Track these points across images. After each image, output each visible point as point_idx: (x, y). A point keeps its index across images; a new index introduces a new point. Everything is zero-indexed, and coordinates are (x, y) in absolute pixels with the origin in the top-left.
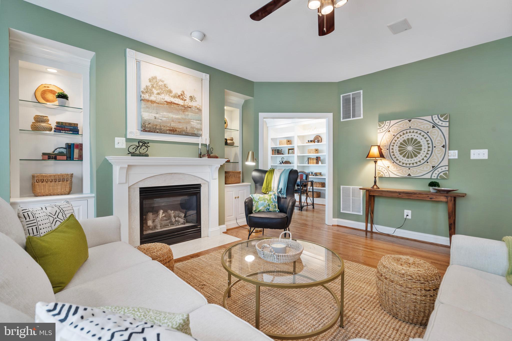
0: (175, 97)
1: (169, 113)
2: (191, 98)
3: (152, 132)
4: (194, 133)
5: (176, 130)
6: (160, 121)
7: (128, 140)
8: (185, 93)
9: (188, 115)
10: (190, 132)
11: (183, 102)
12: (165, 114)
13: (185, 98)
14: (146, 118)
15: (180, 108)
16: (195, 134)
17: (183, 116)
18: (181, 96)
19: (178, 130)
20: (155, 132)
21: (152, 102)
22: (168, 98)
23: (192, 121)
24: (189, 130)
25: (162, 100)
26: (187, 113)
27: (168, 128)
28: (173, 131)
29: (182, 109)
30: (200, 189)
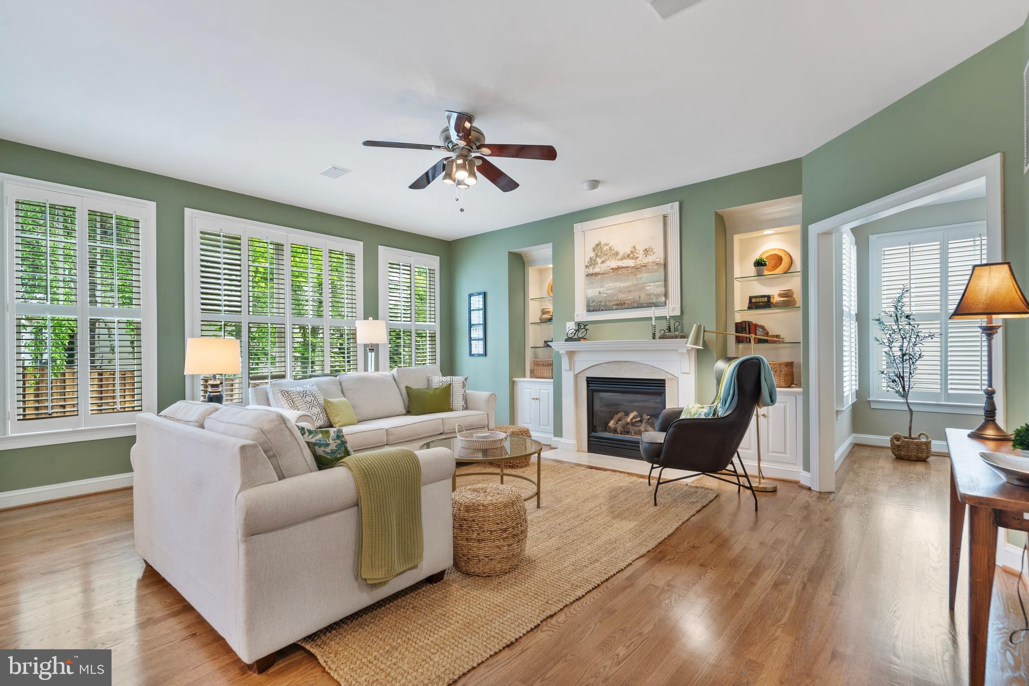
0: (623, 258)
1: (616, 282)
2: (646, 251)
3: (596, 311)
4: (651, 301)
5: (624, 303)
6: (605, 295)
7: (576, 322)
8: (637, 248)
9: (641, 278)
11: (634, 261)
13: (637, 255)
14: (589, 296)
16: (653, 303)
17: (635, 282)
18: (632, 254)
19: (627, 302)
20: (599, 311)
21: (596, 274)
22: (614, 264)
23: (647, 285)
24: (644, 299)
25: (607, 269)
26: (639, 276)
27: (614, 303)
28: (621, 305)
29: (632, 273)
30: (665, 387)
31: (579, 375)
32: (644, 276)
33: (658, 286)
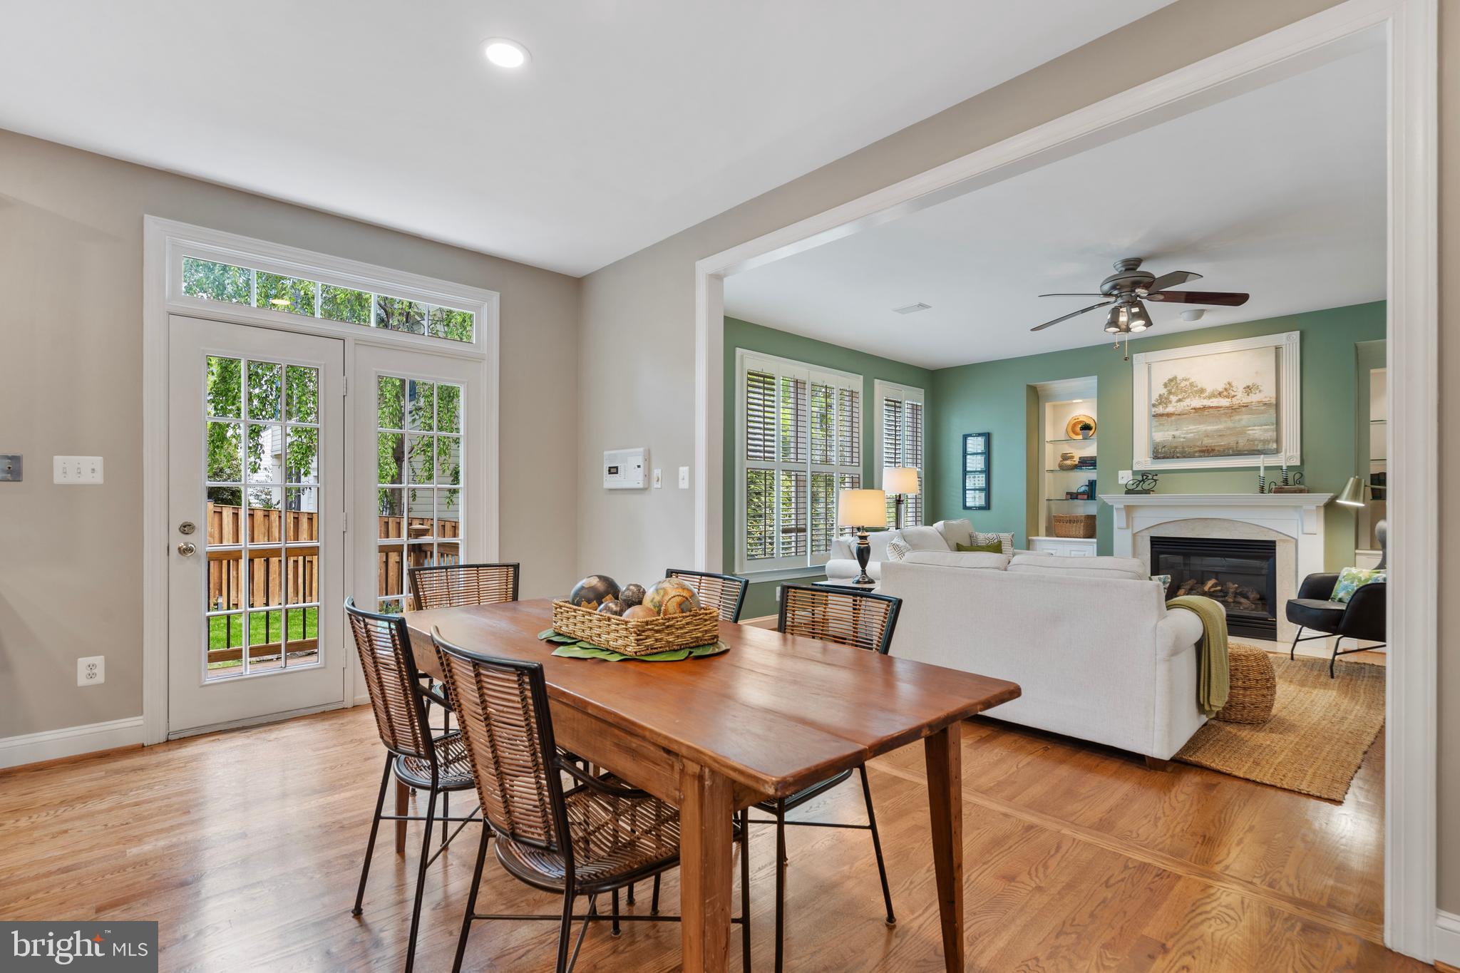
0: (1212, 396)
1: (1200, 424)
2: (1248, 390)
3: (1168, 458)
4: (1255, 448)
5: (1213, 450)
6: (1182, 440)
7: (1135, 473)
8: (1235, 384)
9: (1240, 420)
10: (1245, 448)
11: (1230, 400)
12: (1191, 427)
13: (1233, 393)
14: (1158, 440)
15: (1222, 412)
17: (1230, 424)
18: (1226, 392)
19: (1217, 449)
20: (1173, 458)
21: (1169, 415)
22: (1197, 402)
23: (1250, 428)
24: (1242, 443)
25: (1187, 408)
26: (1237, 418)
27: (1197, 449)
28: (1207, 452)
29: (1225, 414)
30: (1275, 549)
31: (1140, 534)
32: (1245, 419)
33: (1266, 431)
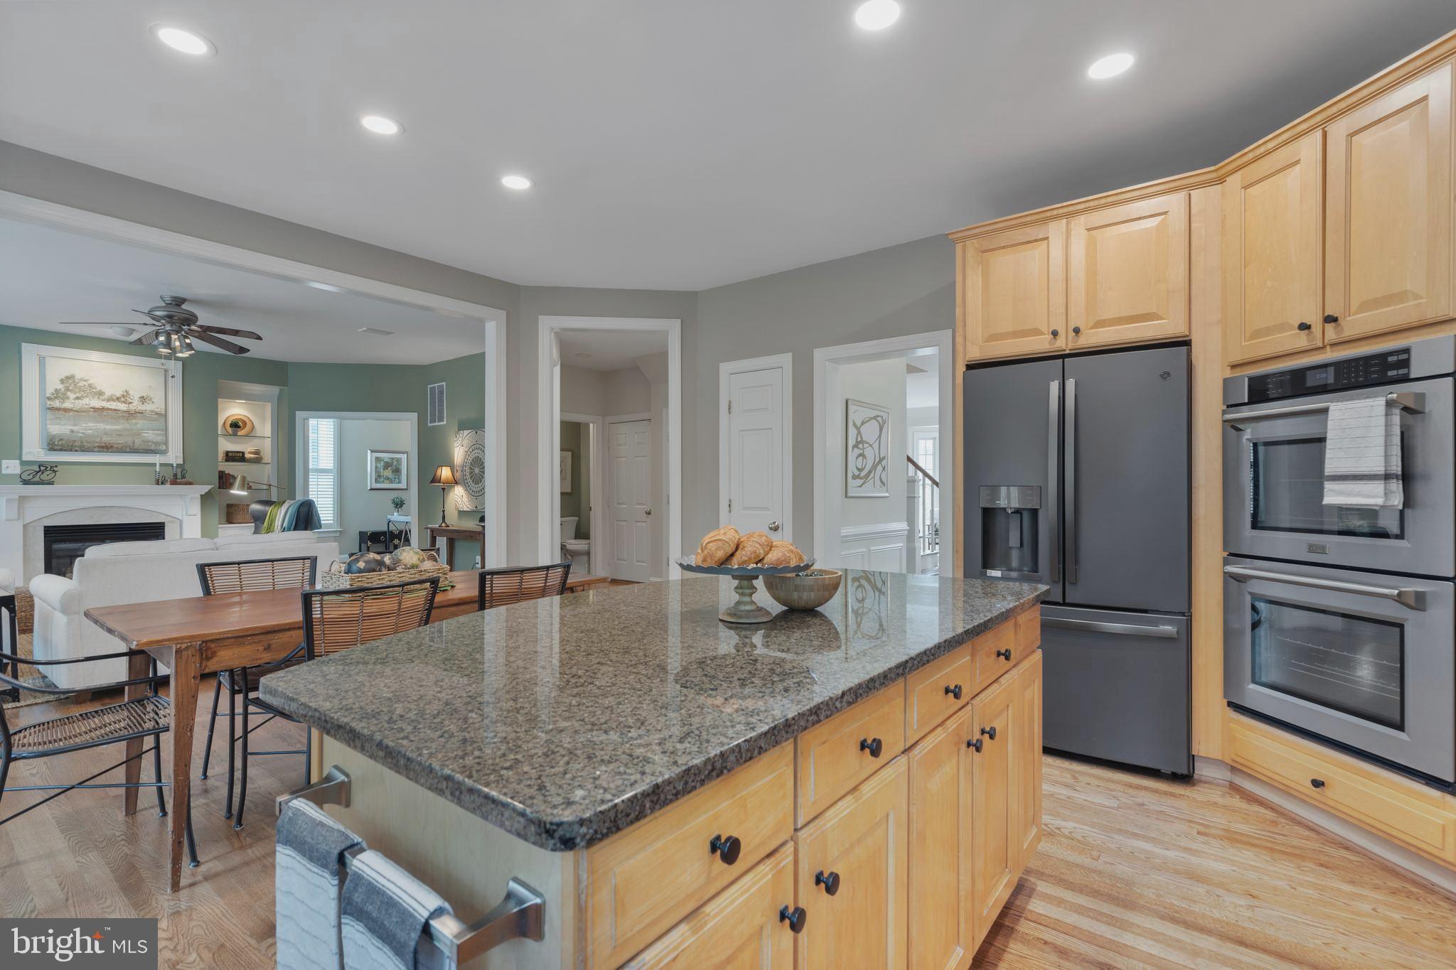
0: (110, 399)
1: (99, 422)
2: (143, 399)
3: (65, 451)
4: (149, 448)
7: (24, 463)
8: (131, 393)
10: (141, 448)
11: (127, 405)
12: (90, 424)
13: (130, 400)
15: (121, 415)
16: (151, 450)
17: (127, 426)
18: (124, 398)
19: (115, 446)
21: (66, 410)
22: (96, 403)
25: (85, 406)
26: (134, 421)
27: (96, 444)
28: (106, 448)
29: (123, 417)
30: (164, 529)
31: (32, 524)
32: (140, 423)
33: (157, 435)
